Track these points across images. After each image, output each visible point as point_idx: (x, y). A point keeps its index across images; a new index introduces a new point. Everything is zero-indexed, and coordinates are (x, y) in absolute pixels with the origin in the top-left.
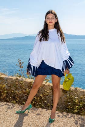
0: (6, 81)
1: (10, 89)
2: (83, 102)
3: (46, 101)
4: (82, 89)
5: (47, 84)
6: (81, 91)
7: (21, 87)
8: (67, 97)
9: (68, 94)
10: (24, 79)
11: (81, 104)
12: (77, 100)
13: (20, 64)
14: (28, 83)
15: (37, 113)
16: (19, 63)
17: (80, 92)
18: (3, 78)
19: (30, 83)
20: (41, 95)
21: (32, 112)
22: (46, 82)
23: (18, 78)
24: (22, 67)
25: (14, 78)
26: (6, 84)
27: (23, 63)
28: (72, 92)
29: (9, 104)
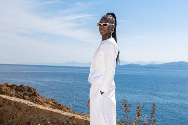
16: (124, 105)
24: (129, 112)
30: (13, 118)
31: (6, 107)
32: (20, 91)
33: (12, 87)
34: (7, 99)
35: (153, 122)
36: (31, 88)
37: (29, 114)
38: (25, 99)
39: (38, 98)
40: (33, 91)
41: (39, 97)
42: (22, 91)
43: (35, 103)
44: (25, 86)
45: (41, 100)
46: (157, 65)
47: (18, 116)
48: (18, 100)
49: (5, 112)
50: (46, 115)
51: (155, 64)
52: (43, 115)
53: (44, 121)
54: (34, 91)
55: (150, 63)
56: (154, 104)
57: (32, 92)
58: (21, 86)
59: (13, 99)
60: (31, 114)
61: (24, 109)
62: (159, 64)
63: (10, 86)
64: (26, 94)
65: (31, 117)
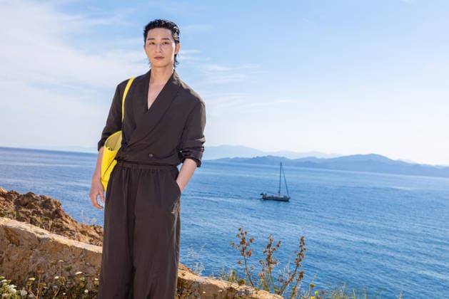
0: (196, 293)
10: (251, 290)
13: (243, 242)
16: (240, 240)
18: (189, 281)
23: (235, 286)
24: (249, 254)
25: (222, 284)
32: (25, 205)
33: (7, 197)
35: (298, 276)
36: (50, 199)
37: (37, 255)
38: (33, 222)
39: (64, 223)
40: (54, 206)
41: (68, 220)
42: (31, 207)
43: (51, 231)
44: (38, 196)
45: (71, 227)
46: (323, 159)
47: (13, 258)
48: (14, 224)
50: (73, 257)
51: (319, 157)
52: (67, 258)
53: (68, 270)
54: (57, 206)
55: (305, 156)
56: (302, 240)
57: (53, 208)
58: (29, 195)
59: (3, 221)
60: (42, 255)
61: (26, 243)
62: (326, 157)
63: (3, 195)
64: (39, 213)
65: (40, 260)
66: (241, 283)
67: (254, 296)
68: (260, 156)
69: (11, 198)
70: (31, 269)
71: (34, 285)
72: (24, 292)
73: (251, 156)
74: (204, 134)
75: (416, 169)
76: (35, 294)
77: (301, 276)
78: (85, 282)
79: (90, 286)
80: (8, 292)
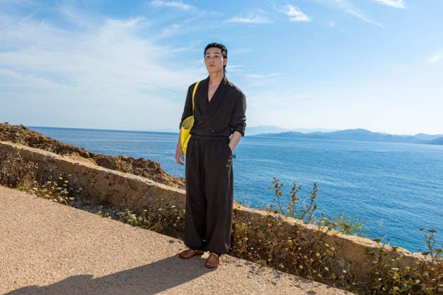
0: (248, 219)
1: (255, 235)
2: (410, 279)
3: (327, 269)
4: (408, 252)
5: (330, 233)
6: (406, 255)
7: (276, 233)
8: (373, 265)
9: (377, 259)
10: (282, 217)
11: (405, 285)
12: (396, 274)
13: (276, 186)
14: (292, 226)
15: (308, 290)
16: (274, 185)
17: (405, 257)
18: (243, 211)
19: (296, 227)
20: (318, 254)
21: (298, 286)
22: (330, 229)
23: (272, 214)
24: (280, 194)
25: (264, 213)
26: (248, 225)
27: (282, 185)
28: (386, 255)
29: (254, 264)
30: (126, 201)
31: (117, 187)
32: (139, 166)
33: (128, 161)
34: (118, 176)
35: (313, 208)
36: (153, 162)
37: (147, 196)
38: (143, 175)
39: (163, 176)
40: (156, 166)
41: (165, 175)
42: (142, 167)
43: (156, 181)
44: (146, 160)
45: (167, 179)
46: (325, 133)
47: (133, 198)
48: (133, 177)
49: (115, 193)
50: (170, 197)
51: (323, 132)
52: (166, 197)
53: (167, 205)
54: (158, 166)
55: (315, 131)
56: (315, 184)
58: (141, 159)
59: (127, 175)
60: (151, 196)
61: (140, 189)
63: (125, 160)
64: (147, 171)
65: (150, 198)
66: (276, 212)
67: (285, 220)
68: (285, 131)
69: (130, 162)
70: (144, 204)
71: (147, 215)
72: (140, 219)
73: (279, 132)
74: (246, 115)
75: (389, 138)
76: (148, 219)
77: (315, 207)
78: (177, 213)
79: (181, 215)
80: (131, 218)
